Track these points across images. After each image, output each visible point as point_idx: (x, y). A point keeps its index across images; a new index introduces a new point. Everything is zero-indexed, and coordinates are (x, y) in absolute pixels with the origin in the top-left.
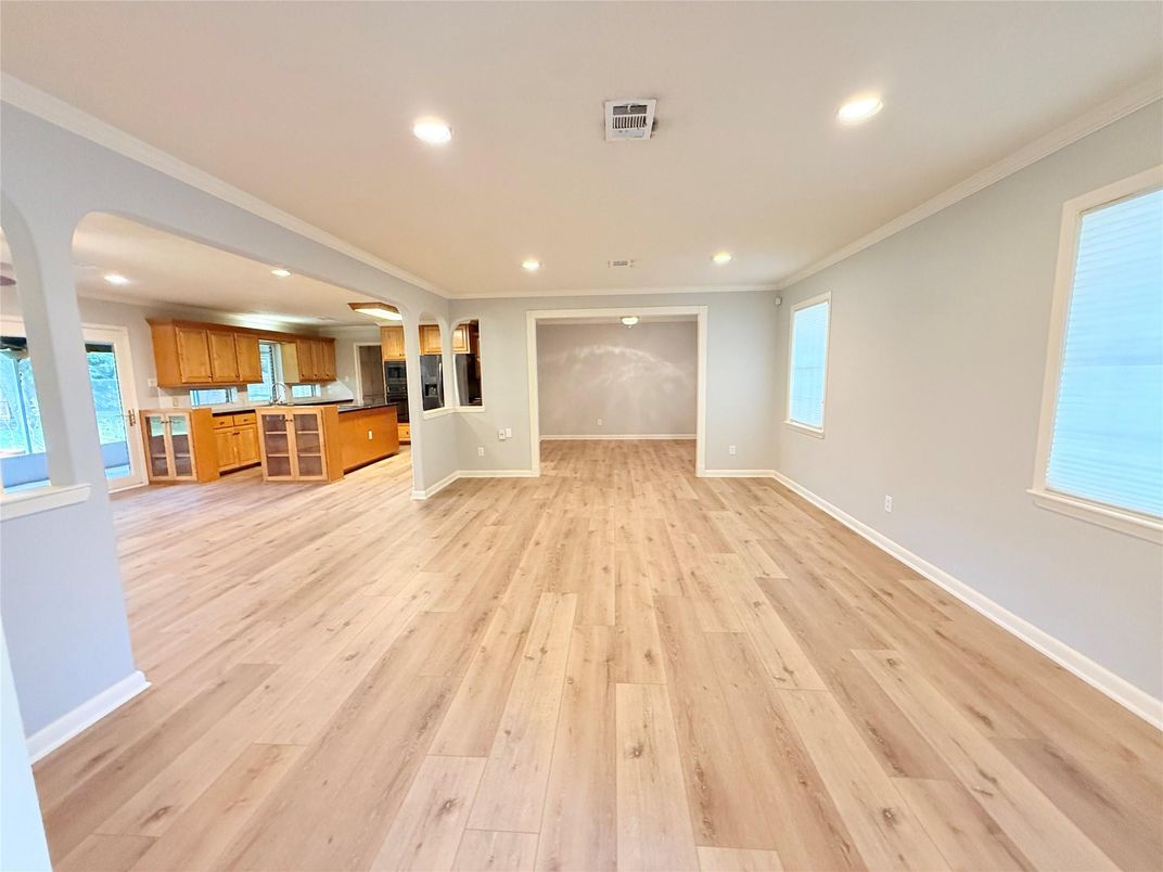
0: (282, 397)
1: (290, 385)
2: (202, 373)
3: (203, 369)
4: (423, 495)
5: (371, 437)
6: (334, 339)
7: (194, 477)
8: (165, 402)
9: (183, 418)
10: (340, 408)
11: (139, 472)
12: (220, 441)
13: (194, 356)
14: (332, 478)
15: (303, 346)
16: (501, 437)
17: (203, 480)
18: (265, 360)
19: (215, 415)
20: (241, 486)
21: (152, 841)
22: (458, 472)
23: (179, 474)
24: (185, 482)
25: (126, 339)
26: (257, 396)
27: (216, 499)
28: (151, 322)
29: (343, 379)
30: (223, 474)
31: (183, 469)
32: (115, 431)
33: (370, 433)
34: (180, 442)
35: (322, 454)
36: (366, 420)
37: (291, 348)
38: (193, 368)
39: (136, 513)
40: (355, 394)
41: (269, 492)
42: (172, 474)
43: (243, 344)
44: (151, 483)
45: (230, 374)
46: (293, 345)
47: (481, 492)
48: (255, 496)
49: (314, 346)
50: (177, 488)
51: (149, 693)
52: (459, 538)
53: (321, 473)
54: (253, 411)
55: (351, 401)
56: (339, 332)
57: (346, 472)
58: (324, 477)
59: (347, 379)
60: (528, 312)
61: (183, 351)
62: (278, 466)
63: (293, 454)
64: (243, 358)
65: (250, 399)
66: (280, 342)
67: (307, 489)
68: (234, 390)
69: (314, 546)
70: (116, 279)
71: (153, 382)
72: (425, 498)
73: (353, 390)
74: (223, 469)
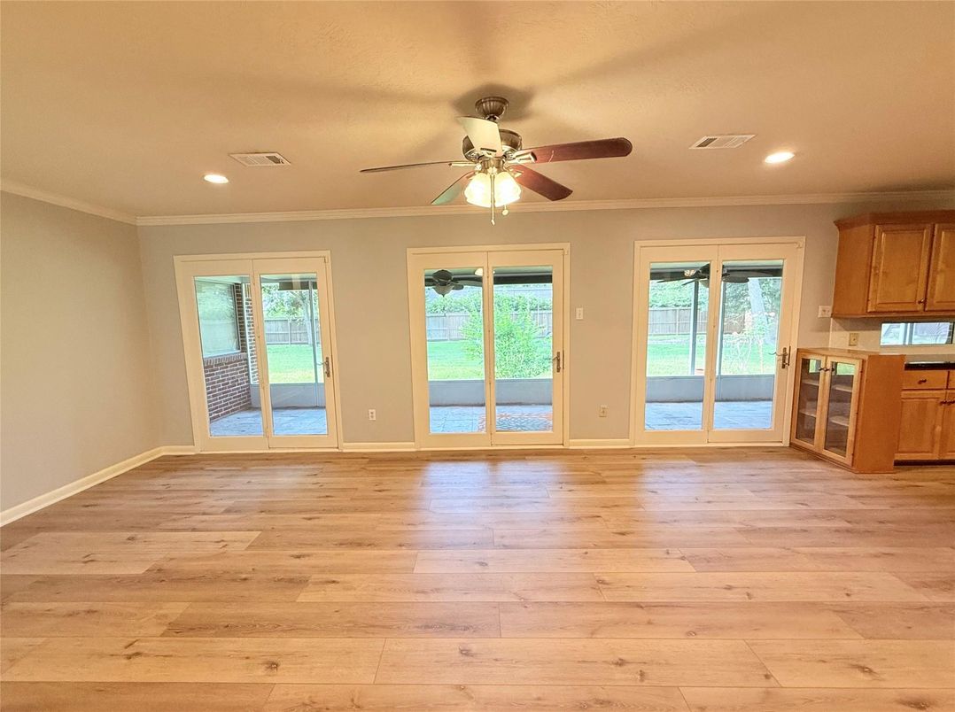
2: (909, 295)
3: (909, 291)
8: (838, 338)
13: (899, 273)
19: (911, 366)
24: (834, 461)
25: (803, 253)
28: (842, 225)
30: (900, 464)
44: (792, 446)
61: (882, 263)
74: (899, 457)
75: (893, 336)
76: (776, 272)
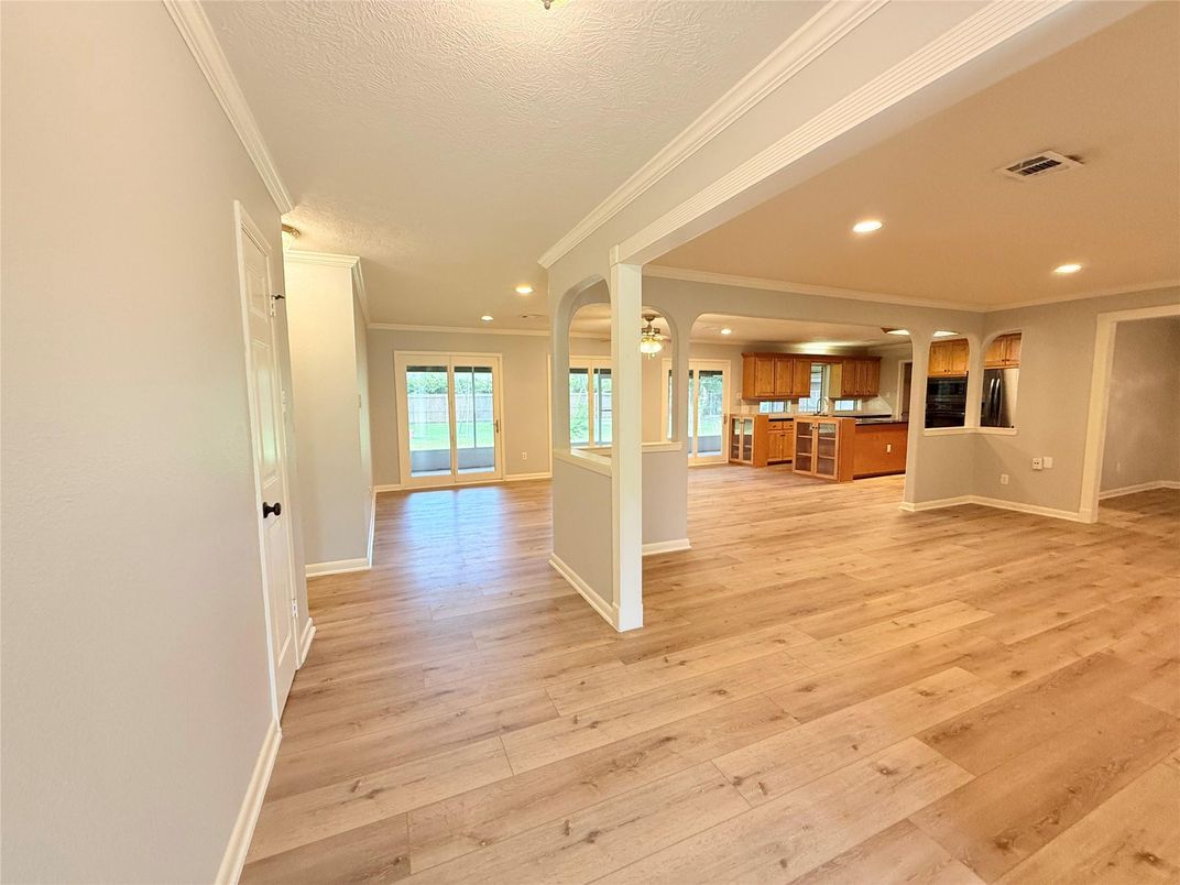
0: (826, 410)
1: (833, 400)
2: (769, 389)
3: (769, 387)
4: (911, 508)
5: (889, 450)
6: (880, 358)
7: (751, 462)
8: (745, 409)
9: (751, 421)
10: (859, 421)
11: (723, 454)
12: (772, 438)
13: (765, 379)
14: (841, 479)
15: (850, 366)
16: (1035, 466)
17: (757, 465)
18: (816, 378)
19: (771, 420)
20: (777, 473)
21: (672, 590)
22: (971, 497)
23: (745, 459)
24: (747, 465)
25: (729, 368)
26: (807, 407)
27: (757, 478)
28: (744, 356)
29: (883, 395)
30: (770, 464)
31: (747, 457)
32: (714, 428)
33: (889, 446)
34: (747, 439)
35: (836, 458)
36: (886, 433)
37: (838, 369)
38: (764, 387)
39: (718, 477)
40: (893, 411)
41: (791, 481)
42: (741, 459)
43: (800, 366)
44: (730, 462)
45: (785, 390)
46: (841, 365)
47: (983, 520)
48: (781, 481)
49: (859, 365)
50: (741, 468)
51: (689, 550)
52: (916, 546)
53: (833, 474)
54: (792, 419)
55: (889, 416)
56: (886, 351)
57: (856, 478)
58: (834, 477)
59: (888, 396)
60: (1099, 315)
61: (759, 375)
62: (804, 464)
63: (814, 455)
64: (798, 378)
65: (800, 410)
66: (830, 363)
67: (821, 484)
68: (789, 403)
69: (799, 518)
70: (726, 332)
71: (739, 396)
72: (913, 510)
73: (892, 405)
74: (770, 460)
75: (765, 408)
76: (720, 373)
